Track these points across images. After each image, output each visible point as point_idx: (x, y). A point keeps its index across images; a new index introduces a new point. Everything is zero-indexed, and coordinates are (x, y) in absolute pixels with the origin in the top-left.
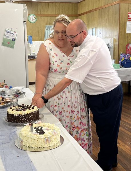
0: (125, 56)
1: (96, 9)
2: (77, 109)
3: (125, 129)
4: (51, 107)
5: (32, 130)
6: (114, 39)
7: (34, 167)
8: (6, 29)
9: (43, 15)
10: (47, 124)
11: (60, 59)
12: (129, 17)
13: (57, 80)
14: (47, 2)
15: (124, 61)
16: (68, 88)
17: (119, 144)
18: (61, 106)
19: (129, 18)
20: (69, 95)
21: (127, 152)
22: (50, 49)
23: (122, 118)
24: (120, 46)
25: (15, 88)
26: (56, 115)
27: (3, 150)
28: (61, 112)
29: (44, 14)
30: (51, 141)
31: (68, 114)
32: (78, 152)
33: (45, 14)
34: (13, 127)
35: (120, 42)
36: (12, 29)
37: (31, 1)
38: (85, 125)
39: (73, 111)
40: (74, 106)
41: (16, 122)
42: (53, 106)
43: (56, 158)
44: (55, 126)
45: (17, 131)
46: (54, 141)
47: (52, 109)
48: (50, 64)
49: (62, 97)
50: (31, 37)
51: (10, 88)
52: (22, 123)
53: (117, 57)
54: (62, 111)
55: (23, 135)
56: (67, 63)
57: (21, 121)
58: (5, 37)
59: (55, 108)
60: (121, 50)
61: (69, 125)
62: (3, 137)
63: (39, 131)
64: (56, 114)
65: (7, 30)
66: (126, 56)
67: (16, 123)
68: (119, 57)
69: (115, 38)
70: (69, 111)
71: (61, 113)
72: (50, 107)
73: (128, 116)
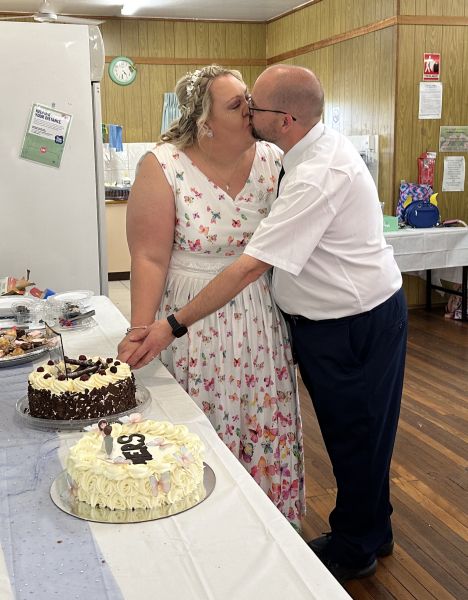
0: (414, 190)
1: (323, 44)
2: (263, 370)
3: (418, 428)
4: (179, 364)
5: (109, 449)
6: (380, 137)
7: (112, 580)
8: (35, 105)
9: (157, 59)
10: (160, 426)
11: (209, 209)
12: (428, 68)
13: (198, 275)
14: (169, 20)
15: (411, 208)
16: (233, 302)
17: (398, 476)
18: (210, 362)
19: (427, 73)
20: (237, 327)
21: (422, 504)
22: (179, 176)
23: (405, 391)
24: (401, 159)
25: (61, 298)
26: (194, 393)
27: (9, 516)
28: (212, 382)
29: (159, 56)
30: (173, 487)
31: (233, 389)
32: (262, 523)
33: (164, 56)
34: (49, 435)
35: (399, 147)
36: (53, 105)
37: (118, 15)
38: (290, 423)
39: (251, 380)
40: (255, 361)
41: (58, 418)
42: (184, 364)
43: (188, 548)
44: (185, 432)
45: (59, 450)
46: (181, 484)
47: (180, 372)
48: (176, 222)
49: (216, 334)
50: (118, 128)
51: (45, 298)
52: (75, 422)
53: (389, 192)
54: (213, 379)
55: (77, 466)
56: (232, 222)
57: (73, 413)
58: (30, 132)
59: (192, 370)
60: (401, 172)
61: (237, 425)
62: (13, 471)
63: (132, 452)
64: (196, 388)
65: (39, 108)
66: (419, 191)
67: (56, 422)
68: (397, 193)
69: (384, 133)
70: (237, 378)
71: (210, 384)
72: (175, 365)
73: (425, 385)
